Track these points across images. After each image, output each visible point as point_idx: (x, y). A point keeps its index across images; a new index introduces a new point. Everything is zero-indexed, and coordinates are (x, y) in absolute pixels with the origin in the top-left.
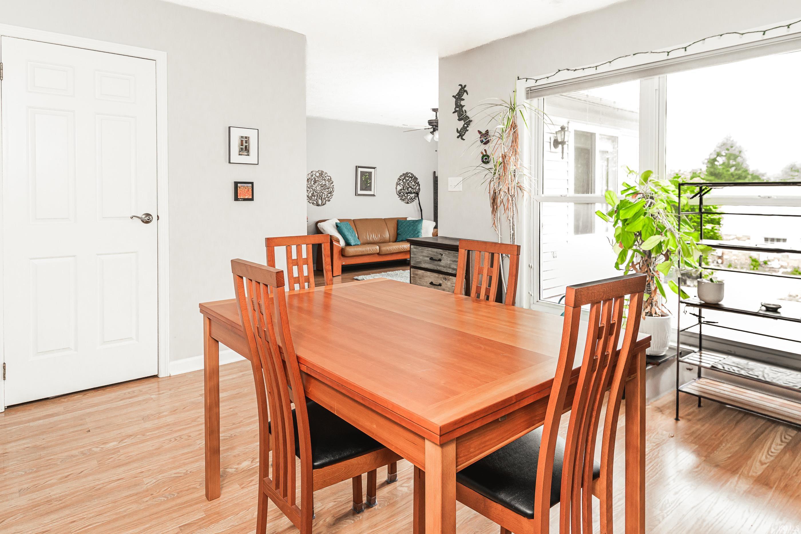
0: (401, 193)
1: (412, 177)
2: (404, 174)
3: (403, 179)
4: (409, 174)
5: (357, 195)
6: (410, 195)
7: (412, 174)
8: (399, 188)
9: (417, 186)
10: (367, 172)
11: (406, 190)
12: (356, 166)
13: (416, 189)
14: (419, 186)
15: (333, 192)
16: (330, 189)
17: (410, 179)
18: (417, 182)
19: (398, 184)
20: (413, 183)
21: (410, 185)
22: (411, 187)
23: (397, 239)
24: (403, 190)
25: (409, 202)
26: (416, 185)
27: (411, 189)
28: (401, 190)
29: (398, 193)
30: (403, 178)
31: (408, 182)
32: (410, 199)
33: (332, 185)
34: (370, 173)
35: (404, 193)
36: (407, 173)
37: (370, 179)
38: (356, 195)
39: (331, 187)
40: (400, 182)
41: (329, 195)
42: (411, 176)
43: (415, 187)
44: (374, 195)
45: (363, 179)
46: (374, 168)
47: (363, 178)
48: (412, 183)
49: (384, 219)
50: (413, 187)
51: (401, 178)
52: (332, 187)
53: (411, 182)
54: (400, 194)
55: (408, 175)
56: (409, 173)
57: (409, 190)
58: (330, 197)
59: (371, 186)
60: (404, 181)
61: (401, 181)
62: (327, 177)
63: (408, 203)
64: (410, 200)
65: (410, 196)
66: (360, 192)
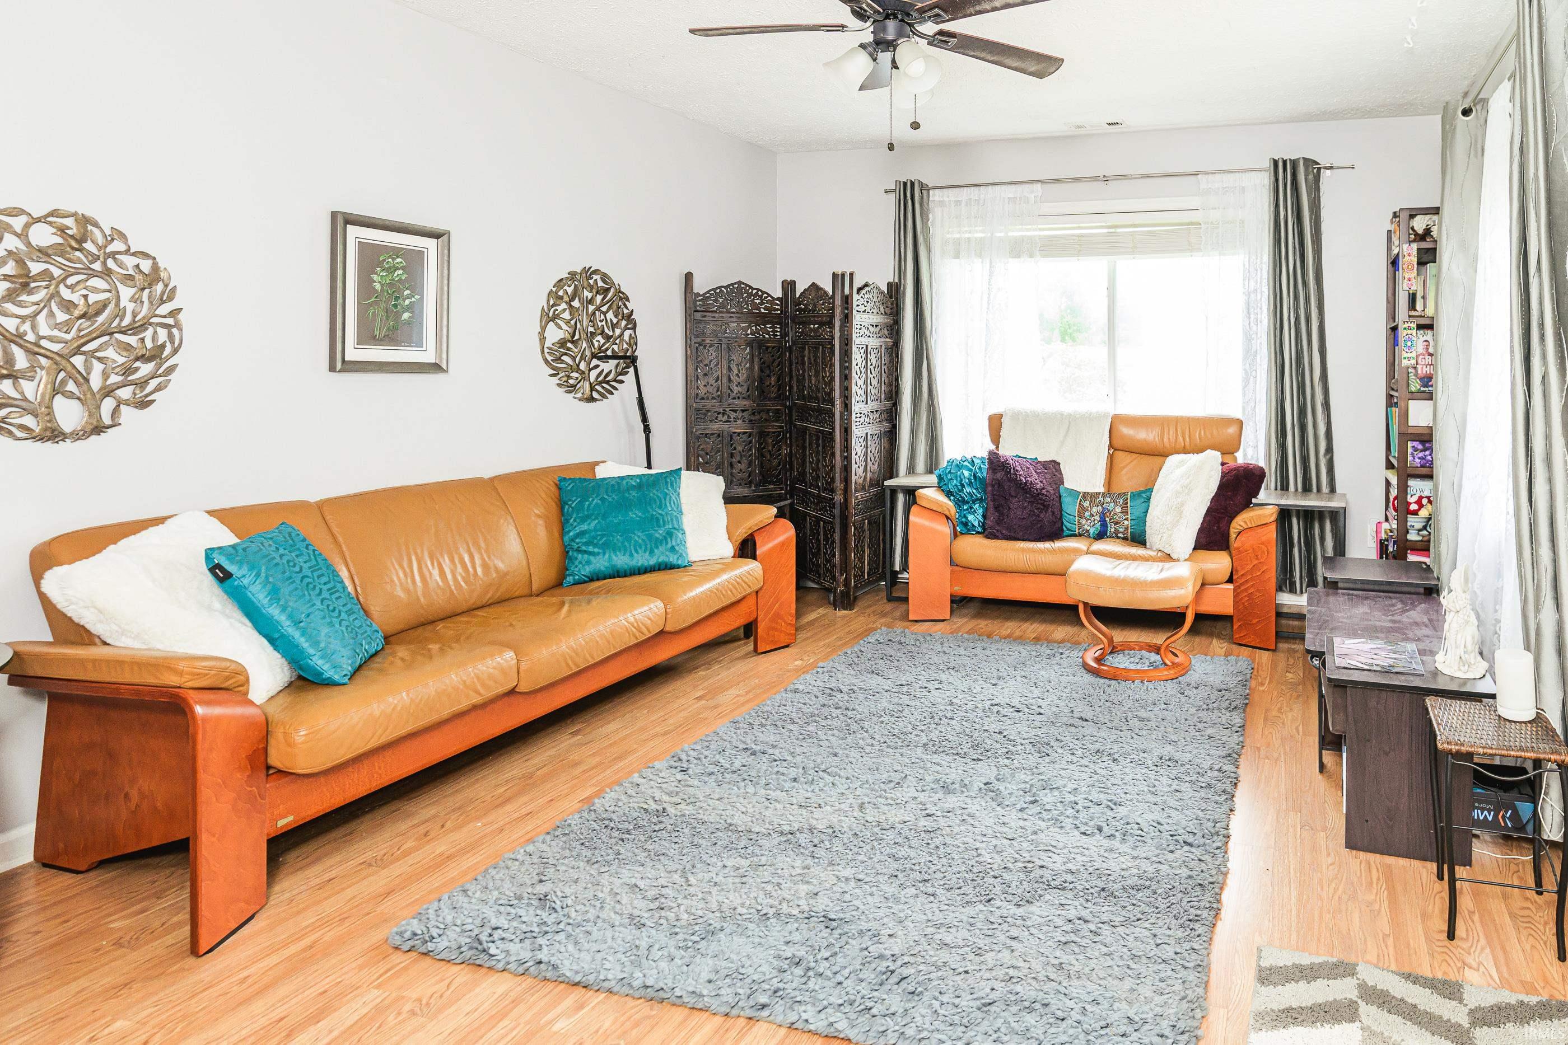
0: (564, 358)
1: (607, 290)
2: (573, 275)
3: (572, 299)
4: (595, 277)
5: (339, 366)
6: (597, 366)
7: (605, 277)
8: (554, 334)
9: (626, 328)
10: (396, 252)
11: (584, 345)
12: (334, 215)
13: (622, 340)
14: (634, 328)
15: (175, 351)
16: (148, 334)
17: (599, 298)
18: (626, 311)
19: (549, 317)
20: (610, 315)
21: (600, 324)
22: (602, 333)
23: (563, 572)
24: (569, 345)
25: (595, 395)
26: (624, 323)
27: (602, 341)
28: (562, 343)
29: (549, 358)
30: (570, 290)
31: (591, 308)
32: (600, 383)
33: (164, 309)
34: (416, 258)
35: (574, 358)
36: (586, 271)
37: (414, 281)
38: (332, 368)
39: (154, 320)
40: (559, 308)
41: (145, 369)
42: (600, 284)
43: (618, 332)
44: (435, 368)
45: (378, 286)
46: (436, 235)
47: (375, 277)
48: (605, 313)
49: (492, 479)
50: (611, 333)
51: (561, 293)
52: (170, 321)
53: (604, 309)
54: (558, 359)
55: (591, 282)
56: (595, 272)
57: (596, 344)
58: (153, 384)
59: (416, 323)
60: (576, 303)
61: (564, 306)
62: (130, 261)
63: (591, 399)
64: (598, 387)
65: (598, 370)
66: (353, 353)
